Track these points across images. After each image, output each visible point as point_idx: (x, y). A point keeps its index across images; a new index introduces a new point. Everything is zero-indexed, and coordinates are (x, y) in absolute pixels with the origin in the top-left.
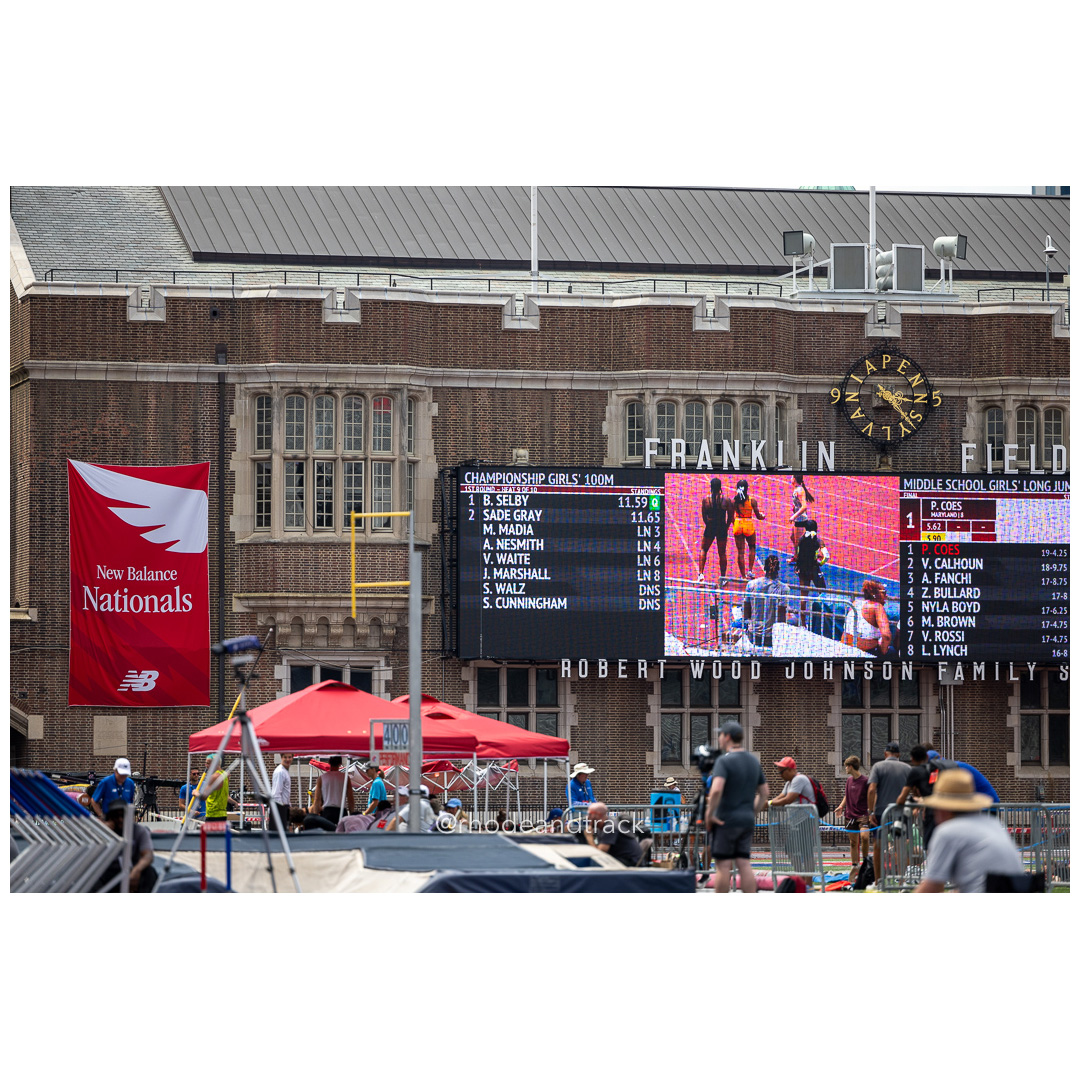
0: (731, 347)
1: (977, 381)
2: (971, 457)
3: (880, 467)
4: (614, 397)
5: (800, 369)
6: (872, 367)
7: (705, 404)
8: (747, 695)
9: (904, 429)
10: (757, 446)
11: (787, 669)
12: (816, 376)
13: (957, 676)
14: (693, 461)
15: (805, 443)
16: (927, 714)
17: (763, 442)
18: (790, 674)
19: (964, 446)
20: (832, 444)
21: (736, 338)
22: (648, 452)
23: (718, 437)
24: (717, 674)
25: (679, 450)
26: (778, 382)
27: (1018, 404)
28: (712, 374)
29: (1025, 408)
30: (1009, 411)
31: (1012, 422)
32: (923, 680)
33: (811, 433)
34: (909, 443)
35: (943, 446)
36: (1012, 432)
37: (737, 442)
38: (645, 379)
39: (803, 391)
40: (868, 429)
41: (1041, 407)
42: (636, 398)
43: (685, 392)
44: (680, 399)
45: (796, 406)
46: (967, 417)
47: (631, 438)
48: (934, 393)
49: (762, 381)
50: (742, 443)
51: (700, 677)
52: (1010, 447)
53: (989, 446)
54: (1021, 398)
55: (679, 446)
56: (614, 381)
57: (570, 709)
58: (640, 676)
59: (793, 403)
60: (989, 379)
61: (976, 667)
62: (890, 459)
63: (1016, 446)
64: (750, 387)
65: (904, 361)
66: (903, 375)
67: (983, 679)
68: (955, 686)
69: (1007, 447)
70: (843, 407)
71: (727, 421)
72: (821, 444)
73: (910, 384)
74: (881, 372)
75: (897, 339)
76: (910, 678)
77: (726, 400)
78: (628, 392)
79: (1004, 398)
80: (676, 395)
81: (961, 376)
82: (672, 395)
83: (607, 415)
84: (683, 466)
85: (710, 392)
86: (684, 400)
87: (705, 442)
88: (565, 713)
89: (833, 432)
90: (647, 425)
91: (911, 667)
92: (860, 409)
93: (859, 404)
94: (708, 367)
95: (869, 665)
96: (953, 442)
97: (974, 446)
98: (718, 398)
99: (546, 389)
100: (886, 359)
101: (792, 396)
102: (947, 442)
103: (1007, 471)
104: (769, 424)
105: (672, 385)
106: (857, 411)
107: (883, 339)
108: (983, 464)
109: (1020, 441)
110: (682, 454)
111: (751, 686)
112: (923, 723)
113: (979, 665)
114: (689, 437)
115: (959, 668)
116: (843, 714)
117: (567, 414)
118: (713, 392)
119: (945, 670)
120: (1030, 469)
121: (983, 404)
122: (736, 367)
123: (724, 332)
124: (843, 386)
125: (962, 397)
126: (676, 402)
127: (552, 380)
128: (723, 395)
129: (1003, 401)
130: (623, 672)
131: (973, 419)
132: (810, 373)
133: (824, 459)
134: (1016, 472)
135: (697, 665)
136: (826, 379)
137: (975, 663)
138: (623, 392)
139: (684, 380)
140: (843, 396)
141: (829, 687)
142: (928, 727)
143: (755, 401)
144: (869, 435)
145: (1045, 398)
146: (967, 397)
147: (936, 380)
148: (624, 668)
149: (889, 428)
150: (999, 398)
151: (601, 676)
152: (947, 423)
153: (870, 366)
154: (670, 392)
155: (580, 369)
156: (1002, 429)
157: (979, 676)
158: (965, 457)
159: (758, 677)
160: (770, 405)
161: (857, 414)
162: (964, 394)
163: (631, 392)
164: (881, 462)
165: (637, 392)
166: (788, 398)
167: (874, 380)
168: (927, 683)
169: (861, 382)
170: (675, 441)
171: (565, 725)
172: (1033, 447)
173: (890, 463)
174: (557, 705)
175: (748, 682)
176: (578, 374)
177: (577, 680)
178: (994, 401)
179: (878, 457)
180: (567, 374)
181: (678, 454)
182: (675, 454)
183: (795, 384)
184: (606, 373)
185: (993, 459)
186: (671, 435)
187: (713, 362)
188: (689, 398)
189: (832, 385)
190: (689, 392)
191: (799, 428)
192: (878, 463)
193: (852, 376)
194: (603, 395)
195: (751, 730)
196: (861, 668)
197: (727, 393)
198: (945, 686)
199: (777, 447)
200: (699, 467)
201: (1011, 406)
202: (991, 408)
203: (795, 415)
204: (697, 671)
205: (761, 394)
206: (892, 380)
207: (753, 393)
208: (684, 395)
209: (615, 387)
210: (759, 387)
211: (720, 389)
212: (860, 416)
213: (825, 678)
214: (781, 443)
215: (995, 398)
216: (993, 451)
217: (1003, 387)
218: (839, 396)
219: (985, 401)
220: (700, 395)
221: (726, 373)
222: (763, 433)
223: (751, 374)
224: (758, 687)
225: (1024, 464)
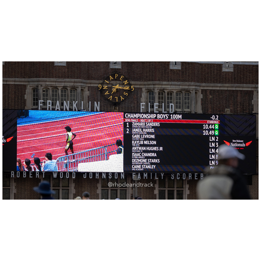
0: (66, 71)
1: (146, 83)
2: (144, 107)
3: (114, 110)
4: (28, 87)
5: (88, 78)
6: (112, 78)
7: (58, 89)
8: (71, 183)
9: (122, 98)
10: (75, 103)
11: (84, 175)
12: (94, 81)
13: (138, 177)
14: (54, 108)
15: (90, 102)
16: (129, 189)
17: (77, 102)
18: (85, 177)
19: (141, 104)
20: (99, 102)
21: (68, 68)
22: (40, 105)
23: (62, 100)
24: (61, 177)
25: (49, 104)
26: (81, 82)
27: (159, 90)
28: (60, 80)
29: (161, 92)
30: (155, 93)
31: (157, 96)
32: (128, 179)
33: (92, 99)
34: (124, 103)
35: (134, 103)
36: (157, 99)
37: (68, 102)
38: (39, 81)
39: (89, 85)
40: (110, 98)
41: (166, 91)
42: (36, 87)
43: (52, 85)
44: (50, 88)
45: (87, 90)
46: (142, 94)
47: (34, 100)
48: (132, 86)
49: (76, 82)
50: (70, 102)
51: (56, 177)
52: (156, 104)
53: (149, 104)
54: (159, 88)
55: (49, 103)
56: (28, 82)
57: (14, 187)
58: (36, 177)
59: (86, 89)
60: (149, 82)
61: (144, 175)
62: (117, 108)
63: (158, 104)
64: (72, 84)
65: (122, 76)
66: (121, 81)
67: (147, 178)
68: (138, 181)
69: (155, 104)
70: (102, 91)
71: (65, 95)
72: (95, 102)
73: (124, 84)
74: (115, 80)
75: (120, 69)
76: (123, 178)
77: (65, 88)
78: (33, 85)
79: (154, 88)
80: (49, 86)
81: (140, 81)
82: (47, 86)
83: (26, 93)
84: (51, 109)
85: (60, 86)
86: (51, 88)
87: (58, 102)
88: (12, 189)
89: (99, 99)
90: (39, 96)
91: (124, 174)
92: (108, 91)
93: (107, 90)
94: (59, 77)
95: (110, 174)
96: (137, 102)
97: (144, 103)
98: (62, 87)
99: (6, 84)
100: (116, 76)
101: (86, 87)
102: (136, 102)
103: (155, 112)
104: (79, 96)
105: (47, 83)
106: (107, 92)
107: (115, 69)
108: (147, 109)
109: (159, 102)
110: (51, 105)
111: (72, 180)
112: (127, 193)
113: (145, 174)
114: (53, 100)
115: (139, 175)
116: (102, 189)
117: (13, 92)
118: (61, 86)
119: (134, 175)
120: (162, 111)
121: (147, 90)
122: (68, 78)
123: (65, 66)
124: (102, 84)
125: (141, 88)
126: (48, 88)
127: (8, 81)
128: (64, 86)
129: (154, 89)
130: (31, 176)
131: (144, 95)
132: (92, 80)
133: (96, 107)
134: (158, 112)
135: (55, 173)
136: (97, 82)
137: (144, 173)
138: (31, 85)
139: (51, 82)
140: (103, 87)
141: (97, 181)
142: (129, 194)
143: (74, 89)
144: (111, 100)
145: (167, 89)
146: (142, 88)
147: (132, 82)
148: (32, 174)
149: (117, 97)
150: (152, 88)
151: (24, 177)
152: (136, 96)
153: (111, 78)
154: (47, 85)
155: (18, 77)
156: (154, 98)
157: (146, 178)
158: (141, 107)
159: (75, 177)
160: (79, 90)
161: (107, 93)
162: (141, 87)
163: (34, 85)
164: (114, 109)
165: (36, 85)
166: (85, 88)
167: (112, 82)
168: (129, 180)
169: (108, 83)
170: (48, 101)
171: (12, 193)
172: (163, 104)
173: (117, 109)
174: (9, 186)
175: (71, 179)
176: (17, 79)
177: (16, 178)
178: (151, 89)
179: (114, 107)
180: (13, 79)
181: (49, 106)
182: (48, 105)
183: (87, 83)
184: (26, 79)
185: (150, 108)
186: (47, 99)
187: (60, 76)
188: (53, 87)
189: (99, 84)
190: (53, 85)
191: (88, 97)
192: (113, 109)
193: (105, 81)
194: (25, 86)
195: (72, 194)
196: (108, 175)
197: (65, 86)
198: (134, 181)
199: (81, 103)
200: (56, 109)
201: (156, 91)
202: (150, 92)
203: (87, 93)
204: (55, 176)
205: (76, 86)
206: (118, 82)
207: (73, 86)
208: (51, 86)
209: (29, 84)
210: (75, 84)
211: (63, 84)
212: (108, 94)
213: (96, 178)
214: (82, 102)
215: (151, 88)
216: (150, 105)
217: (154, 85)
218: (101, 87)
219: (148, 89)
220: (56, 87)
221: (65, 79)
222: (77, 99)
223: (73, 80)
224: (75, 180)
225: (160, 110)
